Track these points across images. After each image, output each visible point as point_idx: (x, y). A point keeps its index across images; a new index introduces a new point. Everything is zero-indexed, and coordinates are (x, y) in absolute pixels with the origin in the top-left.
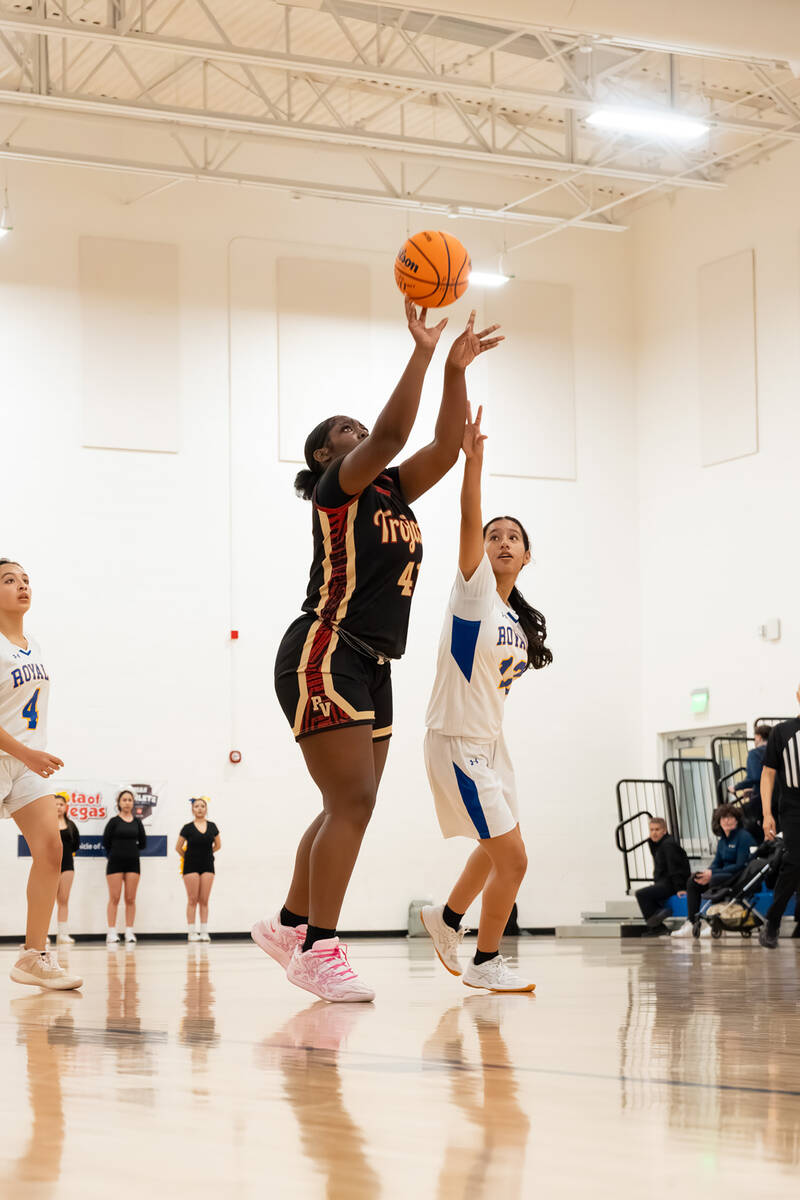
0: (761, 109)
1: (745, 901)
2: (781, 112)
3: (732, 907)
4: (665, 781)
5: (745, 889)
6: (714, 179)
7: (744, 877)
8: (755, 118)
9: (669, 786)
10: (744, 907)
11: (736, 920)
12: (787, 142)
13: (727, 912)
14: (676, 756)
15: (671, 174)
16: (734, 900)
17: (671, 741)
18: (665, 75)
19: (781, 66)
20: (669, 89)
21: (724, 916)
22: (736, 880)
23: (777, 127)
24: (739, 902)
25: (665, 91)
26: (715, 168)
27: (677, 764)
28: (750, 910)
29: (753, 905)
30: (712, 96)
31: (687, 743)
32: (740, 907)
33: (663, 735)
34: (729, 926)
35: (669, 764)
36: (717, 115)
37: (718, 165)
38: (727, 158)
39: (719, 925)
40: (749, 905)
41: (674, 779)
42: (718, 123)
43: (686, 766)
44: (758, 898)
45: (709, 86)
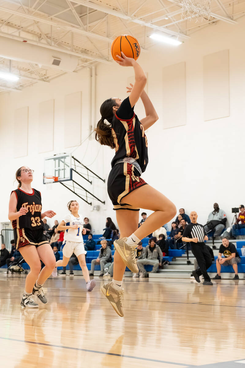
0: (31, 74)
1: (19, 265)
2: (36, 75)
3: (16, 267)
4: (2, 235)
5: (20, 262)
6: (20, 90)
7: (20, 259)
8: (30, 76)
9: (2, 236)
10: (20, 267)
11: (17, 270)
12: (37, 82)
13: (15, 268)
14: (4, 229)
15: (9, 88)
16: (17, 265)
17: (3, 225)
18: (9, 64)
19: (36, 65)
20: (9, 67)
21: (15, 269)
22: (18, 260)
23: (35, 79)
24: (18, 265)
25: (8, 67)
26: (20, 87)
27: (5, 231)
28: (21, 267)
29: (22, 266)
30: (20, 69)
31: (7, 225)
32: (18, 267)
33: (1, 223)
34: (16, 271)
35: (3, 231)
36: (21, 75)
37: (21, 86)
38: (23, 85)
39: (13, 271)
40: (20, 266)
41: (4, 234)
42: (21, 77)
43: (7, 231)
44: (23, 265)
45: (19, 67)
